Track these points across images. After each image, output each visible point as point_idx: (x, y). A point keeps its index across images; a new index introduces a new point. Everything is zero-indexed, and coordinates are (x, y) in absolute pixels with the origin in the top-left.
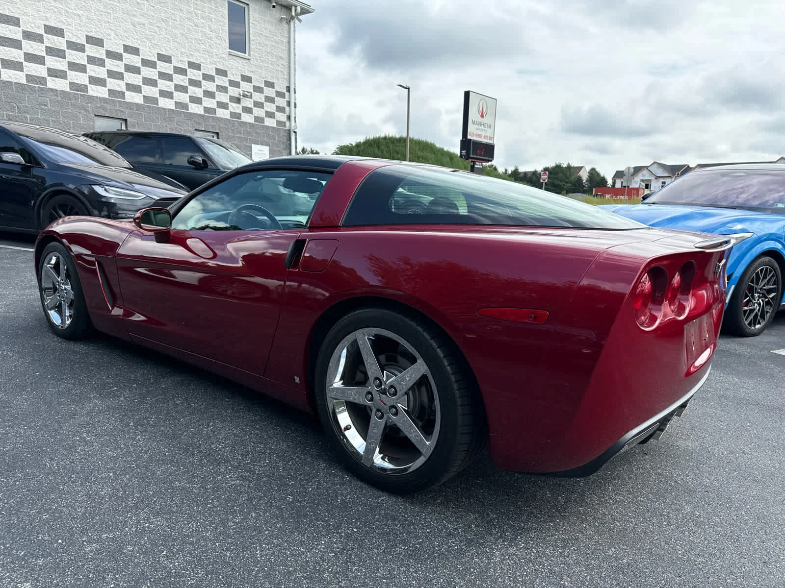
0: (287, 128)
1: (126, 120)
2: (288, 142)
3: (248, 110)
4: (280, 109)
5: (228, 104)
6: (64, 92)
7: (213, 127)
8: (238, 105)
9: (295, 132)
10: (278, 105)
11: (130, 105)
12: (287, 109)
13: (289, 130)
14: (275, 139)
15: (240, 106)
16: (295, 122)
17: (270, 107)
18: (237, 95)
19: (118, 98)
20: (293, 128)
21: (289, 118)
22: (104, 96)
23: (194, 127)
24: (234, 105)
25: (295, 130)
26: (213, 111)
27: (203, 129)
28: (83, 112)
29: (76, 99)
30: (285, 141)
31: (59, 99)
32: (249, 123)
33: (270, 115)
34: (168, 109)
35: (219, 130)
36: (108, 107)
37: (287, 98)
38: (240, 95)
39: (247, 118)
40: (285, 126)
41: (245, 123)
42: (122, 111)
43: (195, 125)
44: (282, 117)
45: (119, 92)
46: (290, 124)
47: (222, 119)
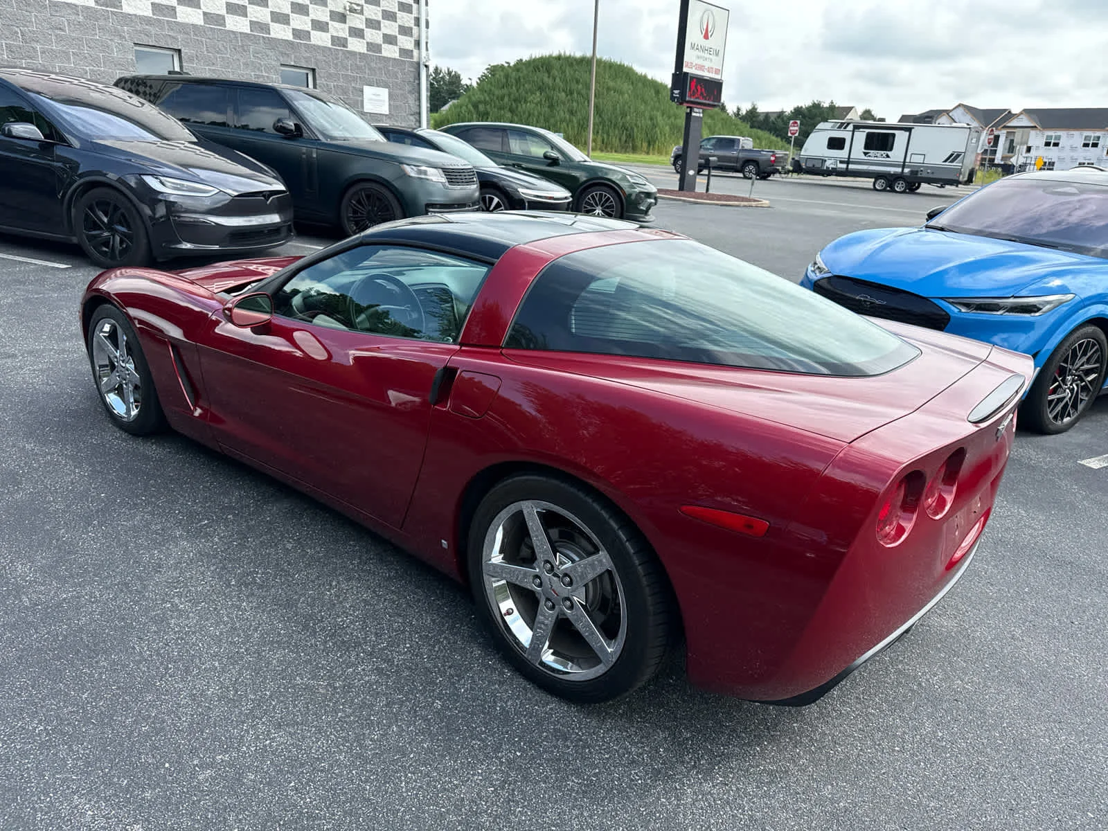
0: (415, 60)
1: (179, 51)
2: (417, 82)
3: (357, 33)
4: (405, 31)
5: (327, 24)
6: (88, 8)
7: (307, 61)
8: (342, 25)
9: (426, 66)
10: (401, 24)
11: (185, 28)
12: (415, 30)
13: (418, 64)
14: (397, 78)
15: (346, 27)
16: (427, 50)
17: (390, 28)
18: (341, 10)
19: (166, 17)
20: (423, 60)
21: (418, 44)
22: (146, 14)
23: (279, 60)
24: (337, 25)
25: (427, 64)
26: (306, 35)
27: (293, 63)
28: (117, 40)
29: (107, 19)
30: (412, 80)
31: (81, 18)
32: (360, 53)
33: (390, 40)
34: (240, 33)
35: (316, 64)
36: (153, 30)
37: (415, 14)
38: (345, 8)
39: (356, 45)
40: (412, 57)
41: (353, 54)
42: (173, 38)
43: (281, 59)
44: (406, 43)
45: (167, 7)
46: (419, 54)
47: (319, 47)
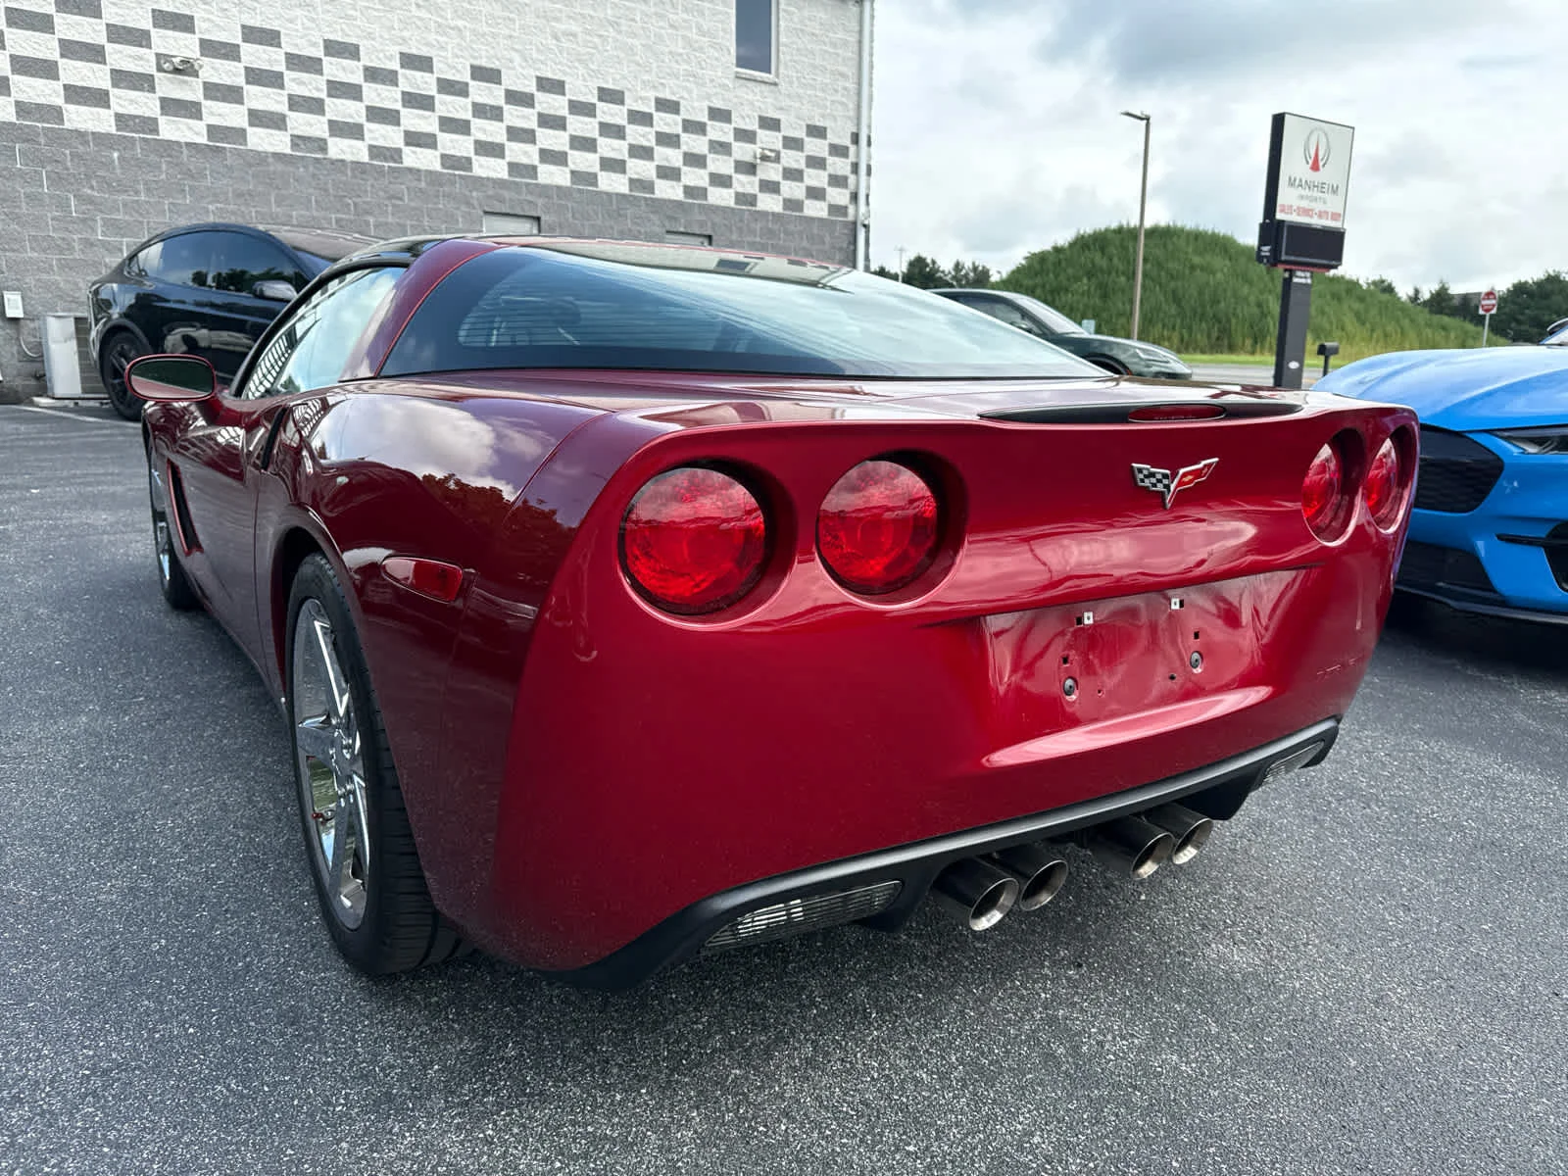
0: (851, 218)
1: (538, 219)
2: (852, 247)
3: (770, 187)
4: (837, 181)
5: (730, 177)
6: (431, 172)
7: (702, 224)
8: (751, 178)
9: (865, 226)
10: (832, 172)
11: (546, 191)
12: (852, 179)
13: (855, 223)
14: (824, 243)
15: (756, 180)
16: (868, 204)
17: (816, 178)
18: (748, 158)
19: (523, 177)
20: (861, 218)
21: (855, 197)
22: (500, 176)
23: (664, 226)
24: (743, 178)
25: (866, 222)
26: (702, 193)
27: (682, 229)
28: (464, 208)
29: (453, 183)
30: (845, 245)
31: (423, 185)
32: (773, 214)
33: (815, 193)
34: (617, 194)
35: (714, 231)
36: (506, 194)
37: (852, 158)
38: (755, 157)
39: (769, 203)
40: (845, 214)
41: (764, 214)
42: (530, 202)
43: (667, 224)
44: (839, 196)
45: (526, 166)
46: (857, 211)
47: (718, 207)
